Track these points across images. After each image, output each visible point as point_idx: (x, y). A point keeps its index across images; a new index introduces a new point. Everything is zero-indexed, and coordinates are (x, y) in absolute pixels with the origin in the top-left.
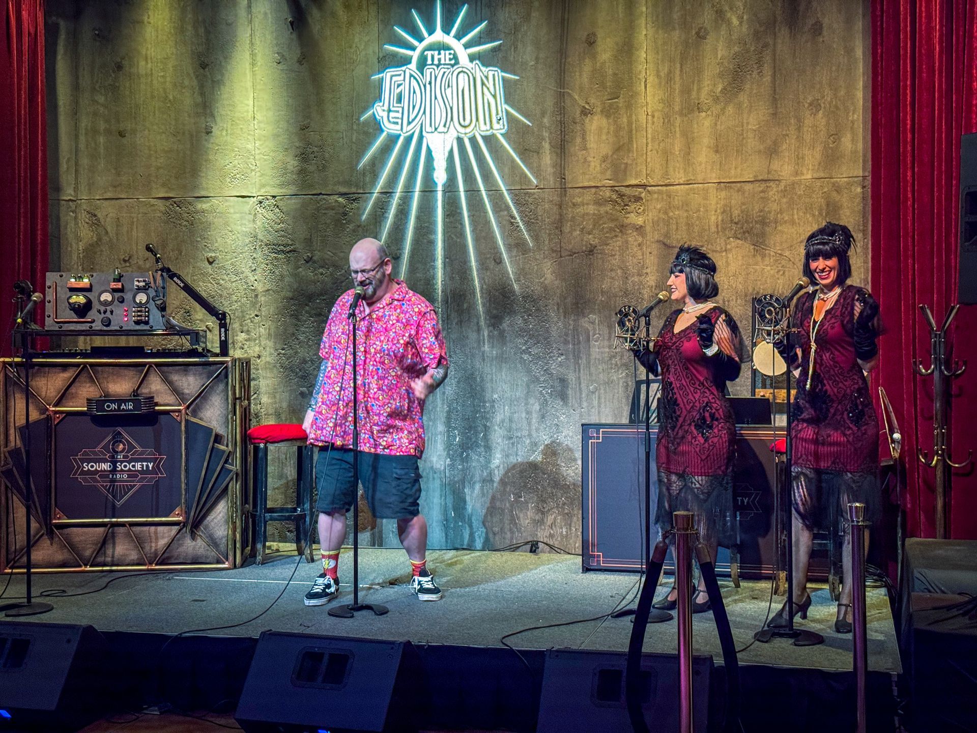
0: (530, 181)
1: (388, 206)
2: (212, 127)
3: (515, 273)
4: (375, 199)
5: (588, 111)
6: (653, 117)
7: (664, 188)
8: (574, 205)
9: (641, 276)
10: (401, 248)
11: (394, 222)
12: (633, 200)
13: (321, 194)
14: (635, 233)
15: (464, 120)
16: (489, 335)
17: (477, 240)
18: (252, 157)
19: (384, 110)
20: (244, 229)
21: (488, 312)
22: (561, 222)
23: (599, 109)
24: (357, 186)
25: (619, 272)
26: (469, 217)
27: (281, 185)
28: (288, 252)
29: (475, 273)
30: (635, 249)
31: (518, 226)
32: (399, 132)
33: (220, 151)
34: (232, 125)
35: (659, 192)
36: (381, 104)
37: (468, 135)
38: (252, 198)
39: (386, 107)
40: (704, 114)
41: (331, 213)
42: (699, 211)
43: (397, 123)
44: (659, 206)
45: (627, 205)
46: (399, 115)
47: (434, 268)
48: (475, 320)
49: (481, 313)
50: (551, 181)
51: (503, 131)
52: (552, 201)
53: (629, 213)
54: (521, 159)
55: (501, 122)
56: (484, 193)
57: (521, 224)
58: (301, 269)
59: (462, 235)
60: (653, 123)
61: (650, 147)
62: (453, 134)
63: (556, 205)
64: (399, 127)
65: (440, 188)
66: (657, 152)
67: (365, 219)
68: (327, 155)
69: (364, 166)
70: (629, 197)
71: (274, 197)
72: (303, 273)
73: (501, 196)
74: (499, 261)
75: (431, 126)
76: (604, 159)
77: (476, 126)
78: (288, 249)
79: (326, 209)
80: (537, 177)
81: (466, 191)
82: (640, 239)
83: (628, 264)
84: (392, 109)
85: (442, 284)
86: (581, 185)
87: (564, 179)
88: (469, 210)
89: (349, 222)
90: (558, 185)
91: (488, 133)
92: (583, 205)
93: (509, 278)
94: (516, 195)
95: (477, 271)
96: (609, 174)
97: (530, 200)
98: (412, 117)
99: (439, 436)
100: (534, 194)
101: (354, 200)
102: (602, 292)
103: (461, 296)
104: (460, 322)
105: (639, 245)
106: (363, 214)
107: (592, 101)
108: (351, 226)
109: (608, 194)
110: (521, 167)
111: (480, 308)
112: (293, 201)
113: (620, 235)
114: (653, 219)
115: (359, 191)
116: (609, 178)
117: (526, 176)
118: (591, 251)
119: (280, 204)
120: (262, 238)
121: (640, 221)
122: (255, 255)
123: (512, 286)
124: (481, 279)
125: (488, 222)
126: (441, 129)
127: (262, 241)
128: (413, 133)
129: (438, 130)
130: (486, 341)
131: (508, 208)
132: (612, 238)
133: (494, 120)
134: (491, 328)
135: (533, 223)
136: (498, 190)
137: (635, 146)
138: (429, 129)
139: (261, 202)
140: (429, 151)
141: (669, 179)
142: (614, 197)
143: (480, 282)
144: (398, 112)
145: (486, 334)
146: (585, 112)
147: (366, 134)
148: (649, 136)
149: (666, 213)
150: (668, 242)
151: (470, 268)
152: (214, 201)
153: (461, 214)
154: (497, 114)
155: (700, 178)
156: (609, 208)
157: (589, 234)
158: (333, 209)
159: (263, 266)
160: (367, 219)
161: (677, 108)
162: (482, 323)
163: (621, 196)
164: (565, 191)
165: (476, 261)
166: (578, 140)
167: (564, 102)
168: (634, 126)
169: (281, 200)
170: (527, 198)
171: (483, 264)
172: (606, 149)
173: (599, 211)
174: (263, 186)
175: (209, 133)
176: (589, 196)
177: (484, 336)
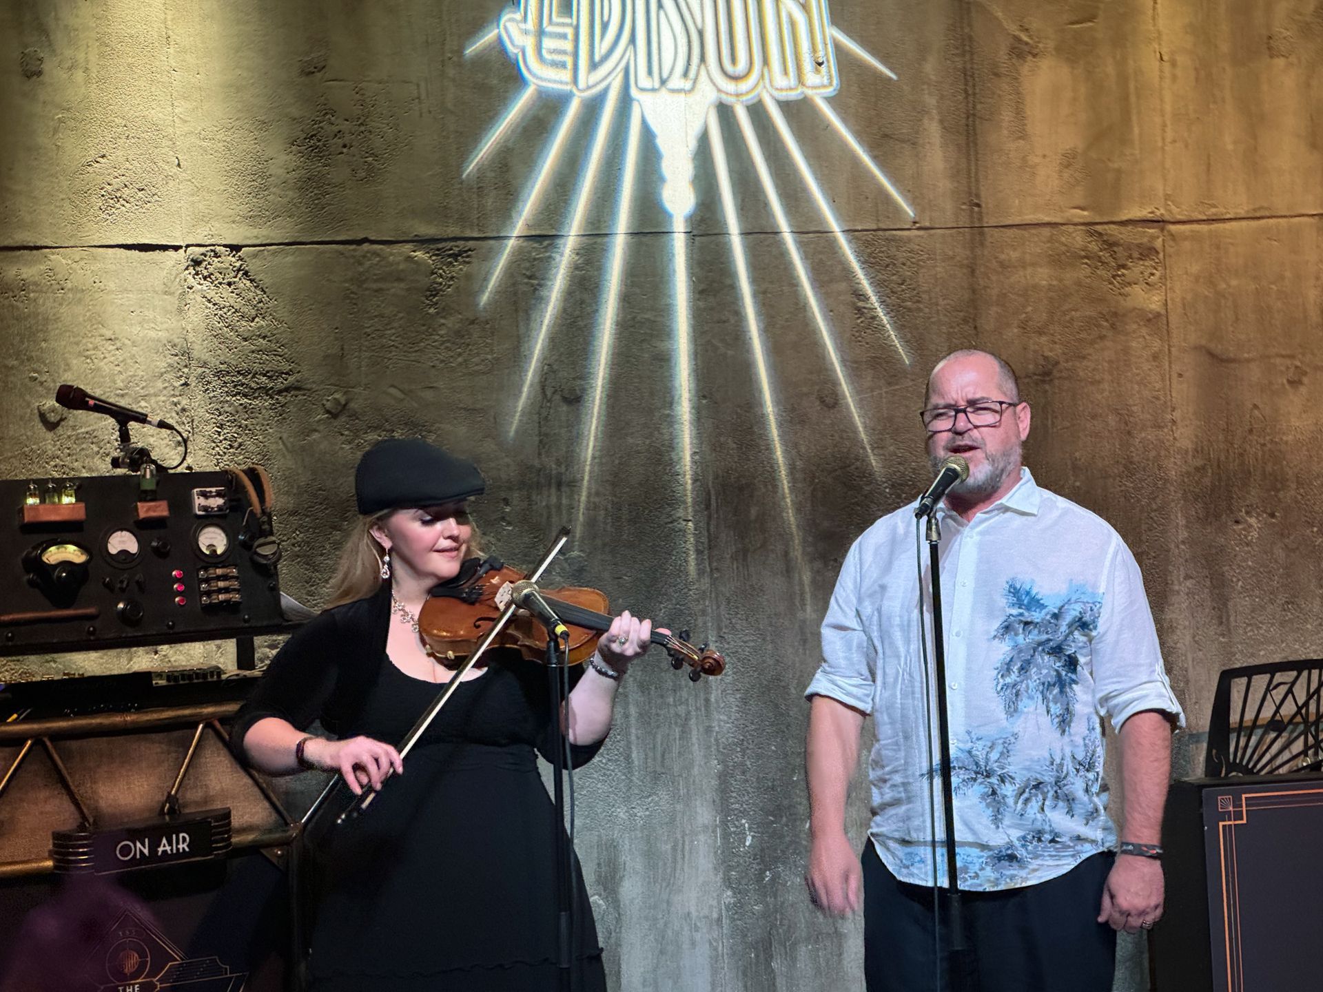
0: (897, 209)
1: (547, 269)
2: (41, 60)
3: (870, 430)
4: (513, 254)
5: (1026, 48)
6: (1174, 64)
7: (1204, 228)
8: (1003, 265)
9: (1160, 427)
10: (583, 375)
11: (565, 310)
12: (1136, 255)
13: (365, 240)
14: (1144, 331)
15: (734, 60)
16: (814, 582)
17: (775, 350)
18: (165, 143)
19: (526, 32)
20: (152, 334)
21: (810, 524)
22: (976, 308)
23: (1051, 44)
24: (463, 220)
25: (1112, 420)
26: (755, 295)
27: (251, 219)
28: (280, 392)
29: (774, 432)
30: (1146, 366)
31: (874, 318)
32: (568, 88)
33: (72, 124)
34: (102, 55)
35: (1195, 237)
36: (518, 16)
37: (744, 98)
38: (171, 253)
39: (531, 25)
40: (1280, 62)
41: (398, 288)
42: (1282, 278)
43: (563, 65)
44: (1195, 268)
45: (1124, 266)
46: (568, 46)
47: (671, 420)
48: (780, 547)
49: (794, 529)
50: (947, 211)
51: (830, 91)
52: (952, 258)
53: (1129, 284)
54: (875, 158)
55: (823, 69)
56: (789, 239)
57: (880, 313)
58: (316, 436)
59: (739, 338)
60: (1174, 78)
61: (1170, 135)
62: (706, 96)
63: (961, 266)
64: (566, 75)
65: (679, 226)
66: (1187, 146)
67: (489, 303)
68: (377, 142)
69: (481, 170)
70: (1128, 248)
71: (235, 248)
72: (324, 446)
73: (832, 245)
74: (831, 401)
75: (650, 72)
76: (1068, 160)
77: (762, 76)
78: (280, 383)
79: (382, 279)
80: (914, 202)
81: (745, 234)
82: (1156, 344)
83: (1131, 402)
84: (549, 29)
85: (694, 462)
86: (1017, 220)
87: (978, 205)
88: (755, 280)
89: (444, 312)
90: (964, 220)
91: (793, 95)
92: (1024, 267)
93: (856, 441)
94: (867, 243)
95: (780, 425)
96: (1079, 196)
97: (901, 256)
98: (601, 48)
99: (702, 837)
100: (909, 240)
101: (455, 256)
102: (1075, 468)
103: (741, 489)
104: (743, 555)
105: (1155, 357)
106: (482, 290)
107: (1035, 24)
108: (451, 322)
109: (1078, 239)
110: (873, 177)
111: (790, 516)
112: (290, 259)
113: (1110, 334)
114: (1183, 299)
115: (468, 234)
116: (1081, 202)
117: (887, 198)
118: (1048, 373)
119: (253, 266)
120: (206, 356)
121: (1154, 302)
122: (184, 402)
123: (864, 460)
124: (791, 446)
125: (801, 307)
126: (676, 82)
127: (205, 364)
128: (606, 90)
129: (671, 85)
130: (808, 596)
131: (848, 274)
132: (1092, 343)
133: (808, 65)
134: (818, 565)
135: (910, 310)
136: (825, 232)
137: (1136, 130)
138: (644, 81)
139: (196, 263)
140: (648, 136)
141: (1215, 206)
142: (1094, 247)
143: (786, 452)
144: (564, 36)
145: (807, 577)
146: (1020, 51)
147: (483, 89)
148: (1168, 108)
149: (1211, 283)
150: (1218, 349)
151: (761, 420)
152: (56, 258)
153: (733, 288)
154: (814, 49)
155: (1280, 205)
156: (1083, 272)
157: (1040, 333)
158: (399, 280)
159: (211, 429)
160: (493, 302)
161: (1225, 47)
162: (797, 551)
163: (1110, 245)
164: (982, 234)
165: (777, 402)
166: (1007, 116)
167: (970, 25)
168: (1132, 85)
169: (255, 256)
170: (893, 251)
171: (793, 409)
172: (1070, 139)
173: (1061, 280)
174: (203, 219)
175: (32, 72)
176: (1036, 245)
177: (801, 584)
